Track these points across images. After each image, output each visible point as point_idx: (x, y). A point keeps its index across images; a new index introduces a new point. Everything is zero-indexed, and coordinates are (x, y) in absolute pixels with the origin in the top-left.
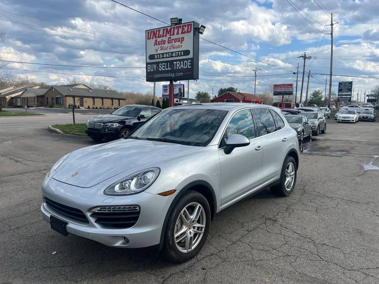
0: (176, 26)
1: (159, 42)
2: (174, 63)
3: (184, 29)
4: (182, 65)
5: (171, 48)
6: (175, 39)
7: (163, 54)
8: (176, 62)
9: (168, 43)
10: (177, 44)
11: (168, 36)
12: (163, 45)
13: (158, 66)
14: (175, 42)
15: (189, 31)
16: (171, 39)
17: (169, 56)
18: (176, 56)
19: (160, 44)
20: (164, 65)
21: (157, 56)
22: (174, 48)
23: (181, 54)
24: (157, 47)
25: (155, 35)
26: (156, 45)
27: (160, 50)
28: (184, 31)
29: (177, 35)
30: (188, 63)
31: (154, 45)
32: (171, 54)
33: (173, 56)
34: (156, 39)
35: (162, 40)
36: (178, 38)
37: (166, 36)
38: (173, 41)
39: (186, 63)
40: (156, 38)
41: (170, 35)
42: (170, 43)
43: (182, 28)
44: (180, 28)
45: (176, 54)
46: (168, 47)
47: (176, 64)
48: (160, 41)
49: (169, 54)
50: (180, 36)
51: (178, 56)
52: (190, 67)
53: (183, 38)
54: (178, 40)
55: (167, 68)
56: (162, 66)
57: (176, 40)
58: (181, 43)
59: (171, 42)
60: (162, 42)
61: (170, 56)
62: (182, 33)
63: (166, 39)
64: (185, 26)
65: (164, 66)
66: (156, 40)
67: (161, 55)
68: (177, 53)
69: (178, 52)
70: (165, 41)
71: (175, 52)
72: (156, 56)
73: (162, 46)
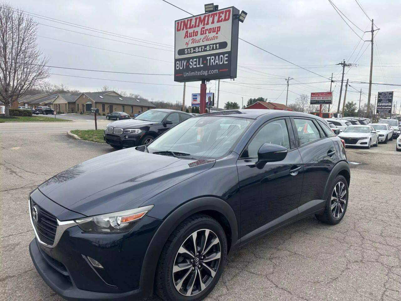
0: (211, 13)
1: (190, 33)
2: (208, 58)
3: (221, 17)
4: (217, 61)
5: (204, 40)
6: (209, 29)
7: (194, 48)
8: (210, 57)
9: (201, 34)
10: (212, 35)
11: (201, 26)
12: (195, 37)
13: (188, 62)
14: (209, 33)
15: (227, 18)
16: (204, 29)
17: (201, 50)
18: (210, 50)
19: (191, 36)
20: (195, 61)
21: (188, 51)
22: (207, 40)
23: (216, 47)
24: (187, 40)
25: (185, 25)
26: (186, 37)
27: (192, 43)
28: (220, 19)
29: (212, 24)
30: (225, 57)
31: (185, 38)
32: (203, 47)
33: (206, 50)
34: (187, 30)
35: (194, 30)
36: (213, 28)
37: (198, 26)
38: (207, 32)
39: (222, 57)
40: (186, 28)
41: (204, 25)
42: (203, 34)
43: (218, 15)
44: (216, 16)
45: (210, 47)
46: (200, 39)
47: (210, 59)
48: (192, 33)
49: (202, 47)
50: (216, 25)
51: (213, 49)
52: (227, 62)
53: (220, 27)
54: (213, 30)
55: (199, 64)
56: (193, 63)
57: (210, 31)
58: (217, 33)
59: (205, 32)
60: (194, 34)
61: (203, 50)
62: (218, 21)
63: (198, 29)
64: (222, 13)
65: (195, 63)
66: (187, 32)
67: (192, 49)
68: (212, 46)
69: (213, 44)
70: (197, 32)
71: (209, 45)
72: (186, 50)
73: (193, 39)
